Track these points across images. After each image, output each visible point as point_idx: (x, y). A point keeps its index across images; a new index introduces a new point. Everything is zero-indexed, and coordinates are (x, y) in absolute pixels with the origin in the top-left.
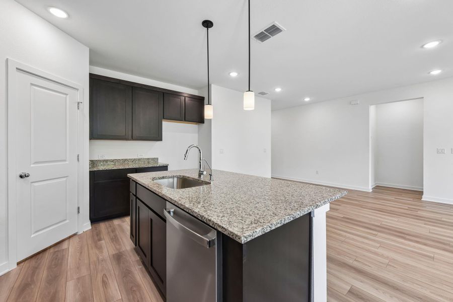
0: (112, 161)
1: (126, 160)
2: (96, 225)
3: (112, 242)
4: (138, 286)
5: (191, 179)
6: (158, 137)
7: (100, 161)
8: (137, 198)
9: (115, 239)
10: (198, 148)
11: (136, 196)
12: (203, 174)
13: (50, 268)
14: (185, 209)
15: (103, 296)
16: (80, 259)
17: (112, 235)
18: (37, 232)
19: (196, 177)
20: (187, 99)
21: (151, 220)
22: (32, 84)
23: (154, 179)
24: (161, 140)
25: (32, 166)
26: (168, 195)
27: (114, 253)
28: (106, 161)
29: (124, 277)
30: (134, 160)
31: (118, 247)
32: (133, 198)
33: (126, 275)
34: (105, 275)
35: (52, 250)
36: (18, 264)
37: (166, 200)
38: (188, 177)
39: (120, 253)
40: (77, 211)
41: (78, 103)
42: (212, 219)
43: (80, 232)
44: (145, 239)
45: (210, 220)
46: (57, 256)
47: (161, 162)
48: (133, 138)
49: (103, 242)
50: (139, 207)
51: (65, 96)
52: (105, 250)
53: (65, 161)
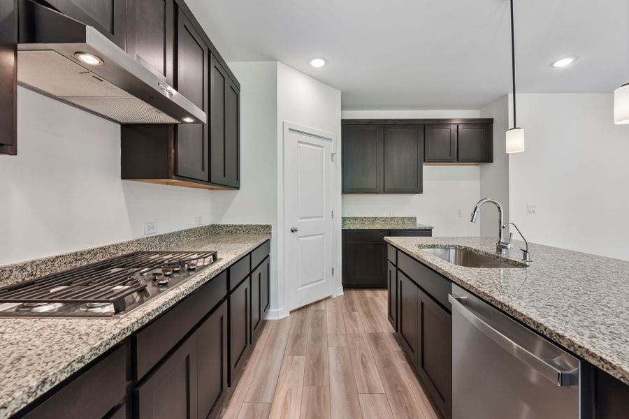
0: (362, 219)
1: (376, 218)
2: (348, 292)
3: (367, 317)
4: (403, 386)
5: (481, 253)
6: (417, 188)
7: (350, 218)
8: (398, 269)
9: (369, 315)
10: (495, 203)
11: (396, 266)
12: (506, 248)
13: (313, 326)
14: (494, 303)
15: (364, 380)
16: (337, 327)
17: (365, 308)
18: (302, 286)
19: (493, 251)
20: (460, 126)
21: (422, 303)
22: (299, 142)
23: (420, 247)
24: (420, 191)
25: (299, 221)
26: (454, 274)
27: (370, 331)
28: (356, 219)
29: (384, 367)
30: (385, 220)
31: (374, 326)
32: (391, 268)
33: (387, 365)
34: (362, 354)
35: (312, 308)
36: (291, 312)
37: (451, 281)
38: (475, 250)
39: (377, 334)
40: (331, 271)
41: (332, 155)
42: (567, 335)
43: (334, 297)
44: (411, 326)
45: (563, 337)
46: (317, 315)
47: (421, 223)
48: (385, 191)
49: (356, 313)
50: (401, 282)
51: (321, 149)
52: (360, 325)
53: (322, 217)
